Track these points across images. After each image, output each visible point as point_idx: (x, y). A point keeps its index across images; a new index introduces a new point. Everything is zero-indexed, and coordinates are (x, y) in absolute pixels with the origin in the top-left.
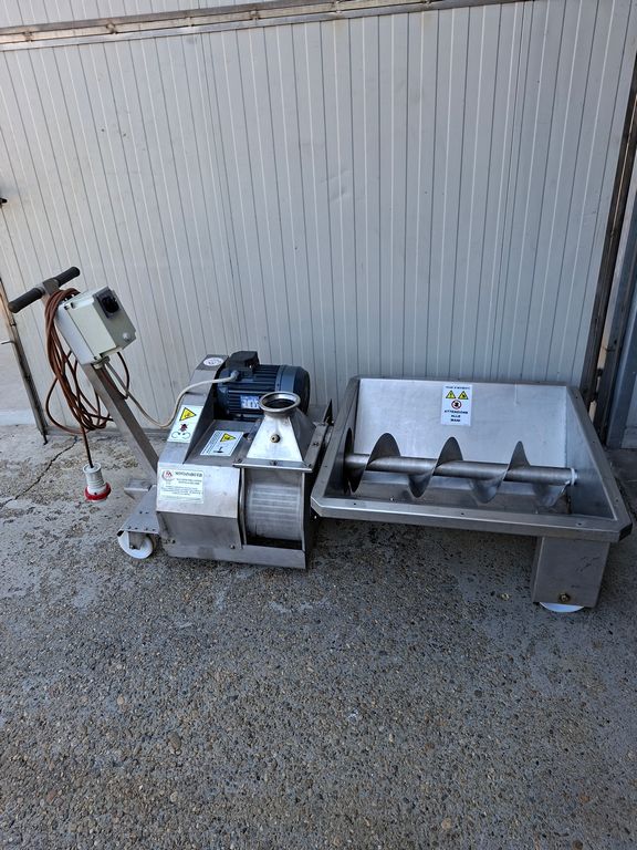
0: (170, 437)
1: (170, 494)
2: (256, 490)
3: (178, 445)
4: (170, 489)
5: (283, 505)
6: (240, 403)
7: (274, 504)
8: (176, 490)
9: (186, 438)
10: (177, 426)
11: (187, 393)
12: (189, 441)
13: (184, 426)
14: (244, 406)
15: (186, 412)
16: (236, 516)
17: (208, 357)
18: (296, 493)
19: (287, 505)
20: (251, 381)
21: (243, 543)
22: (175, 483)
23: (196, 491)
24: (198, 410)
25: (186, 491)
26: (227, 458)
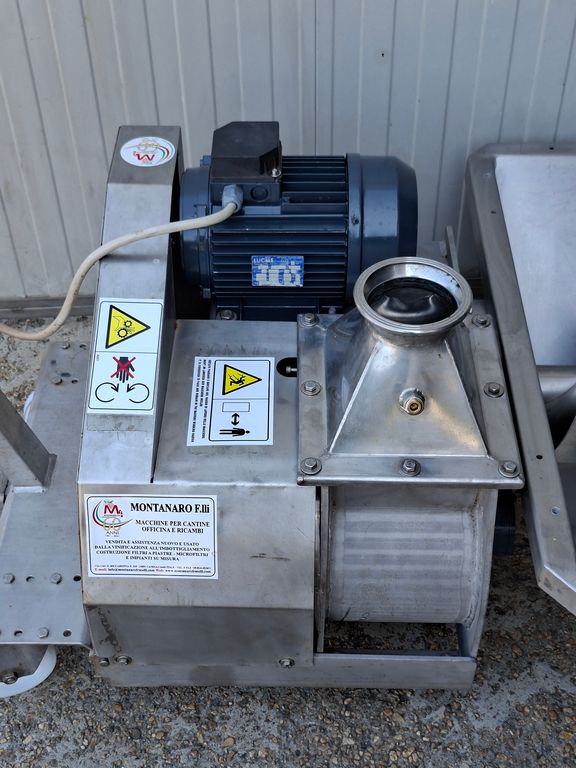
0: (94, 402)
1: (119, 560)
2: (349, 527)
3: (120, 422)
4: (121, 547)
5: (425, 560)
6: (248, 273)
7: (402, 560)
8: (139, 549)
9: (140, 397)
10: (103, 367)
11: (106, 258)
12: (149, 408)
13: (124, 366)
14: (260, 280)
15: (118, 321)
16: (309, 604)
17: (126, 133)
18: (461, 529)
19: (436, 561)
20: (274, 211)
21: (315, 651)
22: (132, 532)
23: (195, 550)
24: (152, 311)
25: (166, 551)
26: (265, 451)
